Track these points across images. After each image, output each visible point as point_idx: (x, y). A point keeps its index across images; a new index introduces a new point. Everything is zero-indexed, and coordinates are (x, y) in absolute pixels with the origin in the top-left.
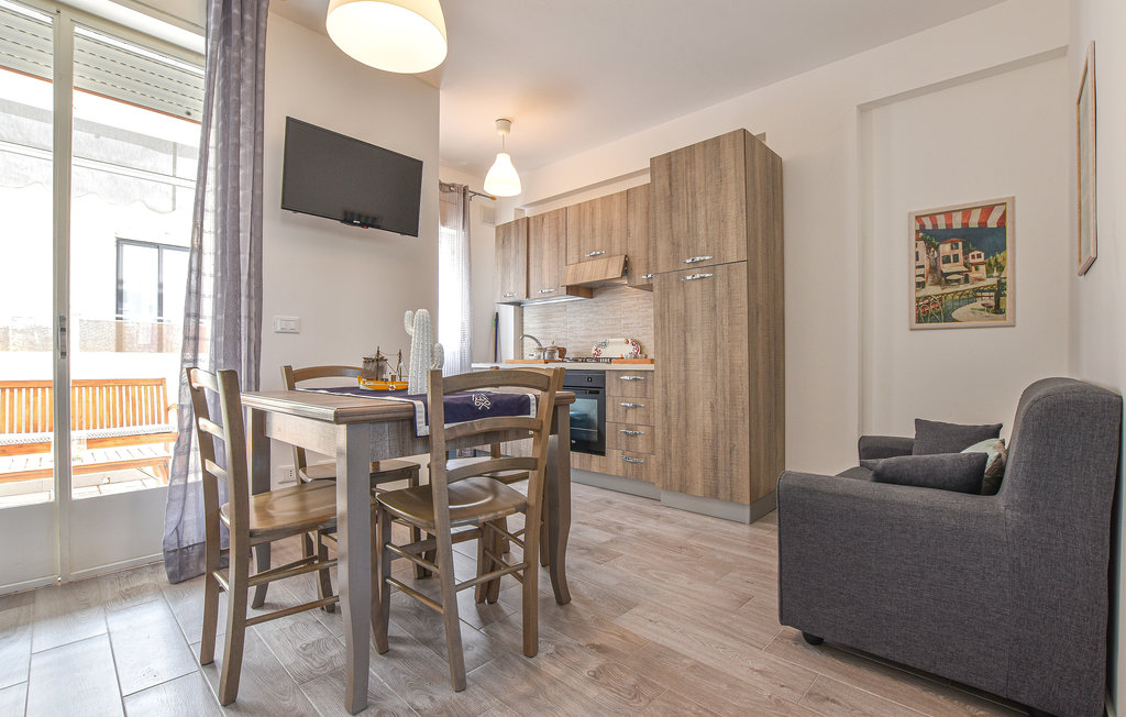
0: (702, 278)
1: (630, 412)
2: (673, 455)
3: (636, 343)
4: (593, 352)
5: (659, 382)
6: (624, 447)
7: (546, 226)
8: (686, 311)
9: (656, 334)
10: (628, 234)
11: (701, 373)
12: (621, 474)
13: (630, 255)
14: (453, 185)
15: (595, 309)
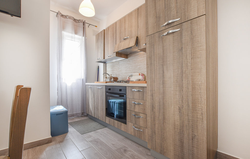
0: (173, 33)
1: (136, 106)
2: (157, 133)
3: (143, 75)
4: (128, 79)
5: (149, 93)
6: (134, 122)
7: (110, 31)
8: (163, 54)
9: (147, 67)
10: (138, 27)
11: (173, 89)
12: (133, 134)
13: (139, 36)
14: (80, 20)
15: (128, 62)
